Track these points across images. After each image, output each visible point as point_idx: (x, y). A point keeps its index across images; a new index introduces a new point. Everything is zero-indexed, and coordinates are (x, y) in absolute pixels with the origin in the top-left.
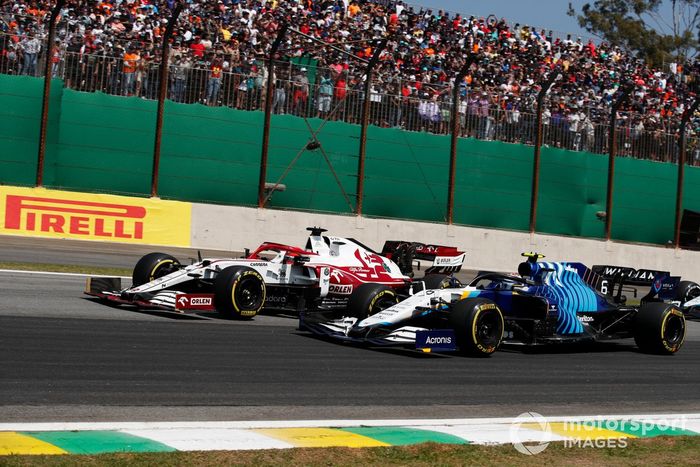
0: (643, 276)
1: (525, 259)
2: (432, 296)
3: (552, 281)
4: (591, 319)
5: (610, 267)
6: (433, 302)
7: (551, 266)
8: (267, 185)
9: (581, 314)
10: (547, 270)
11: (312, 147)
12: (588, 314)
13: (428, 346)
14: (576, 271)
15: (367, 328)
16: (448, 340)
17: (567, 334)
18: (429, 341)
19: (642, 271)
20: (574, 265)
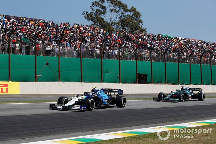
0: (115, 90)
1: (93, 89)
2: (78, 98)
3: (99, 93)
4: (107, 101)
5: (107, 89)
6: (78, 100)
7: (98, 90)
8: (37, 75)
9: (105, 100)
10: (98, 91)
11: (47, 64)
12: (107, 100)
13: (82, 109)
14: (102, 90)
15: (67, 106)
16: (85, 107)
17: (104, 105)
18: (82, 108)
19: (114, 89)
20: (102, 89)
